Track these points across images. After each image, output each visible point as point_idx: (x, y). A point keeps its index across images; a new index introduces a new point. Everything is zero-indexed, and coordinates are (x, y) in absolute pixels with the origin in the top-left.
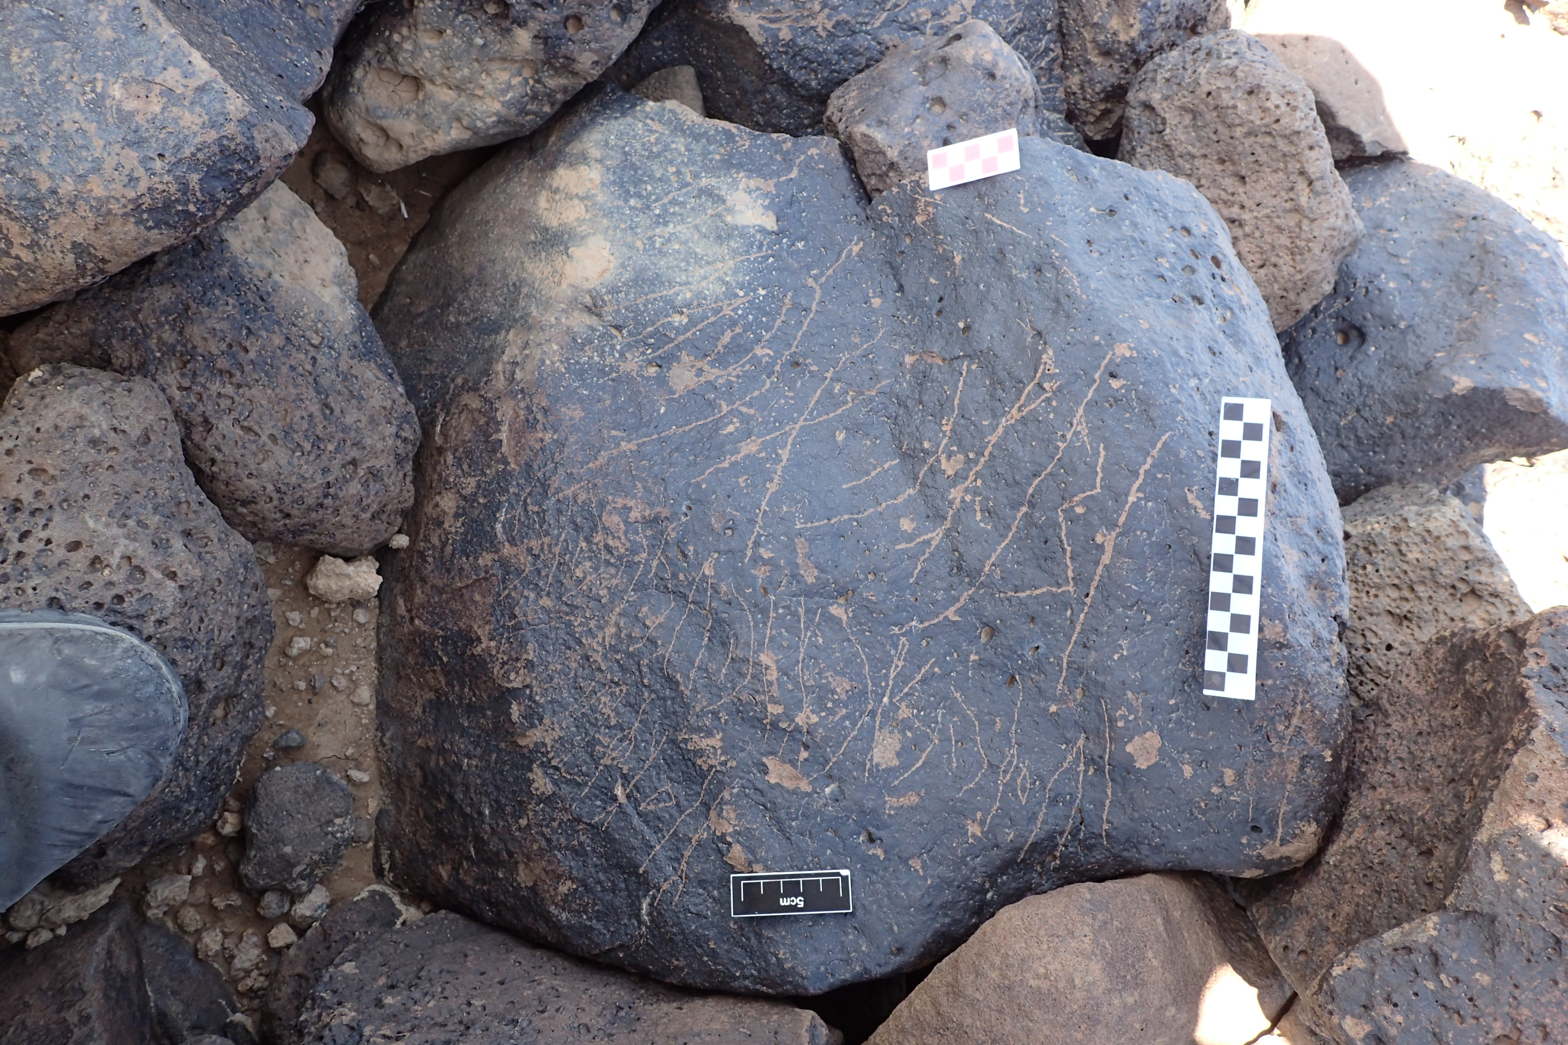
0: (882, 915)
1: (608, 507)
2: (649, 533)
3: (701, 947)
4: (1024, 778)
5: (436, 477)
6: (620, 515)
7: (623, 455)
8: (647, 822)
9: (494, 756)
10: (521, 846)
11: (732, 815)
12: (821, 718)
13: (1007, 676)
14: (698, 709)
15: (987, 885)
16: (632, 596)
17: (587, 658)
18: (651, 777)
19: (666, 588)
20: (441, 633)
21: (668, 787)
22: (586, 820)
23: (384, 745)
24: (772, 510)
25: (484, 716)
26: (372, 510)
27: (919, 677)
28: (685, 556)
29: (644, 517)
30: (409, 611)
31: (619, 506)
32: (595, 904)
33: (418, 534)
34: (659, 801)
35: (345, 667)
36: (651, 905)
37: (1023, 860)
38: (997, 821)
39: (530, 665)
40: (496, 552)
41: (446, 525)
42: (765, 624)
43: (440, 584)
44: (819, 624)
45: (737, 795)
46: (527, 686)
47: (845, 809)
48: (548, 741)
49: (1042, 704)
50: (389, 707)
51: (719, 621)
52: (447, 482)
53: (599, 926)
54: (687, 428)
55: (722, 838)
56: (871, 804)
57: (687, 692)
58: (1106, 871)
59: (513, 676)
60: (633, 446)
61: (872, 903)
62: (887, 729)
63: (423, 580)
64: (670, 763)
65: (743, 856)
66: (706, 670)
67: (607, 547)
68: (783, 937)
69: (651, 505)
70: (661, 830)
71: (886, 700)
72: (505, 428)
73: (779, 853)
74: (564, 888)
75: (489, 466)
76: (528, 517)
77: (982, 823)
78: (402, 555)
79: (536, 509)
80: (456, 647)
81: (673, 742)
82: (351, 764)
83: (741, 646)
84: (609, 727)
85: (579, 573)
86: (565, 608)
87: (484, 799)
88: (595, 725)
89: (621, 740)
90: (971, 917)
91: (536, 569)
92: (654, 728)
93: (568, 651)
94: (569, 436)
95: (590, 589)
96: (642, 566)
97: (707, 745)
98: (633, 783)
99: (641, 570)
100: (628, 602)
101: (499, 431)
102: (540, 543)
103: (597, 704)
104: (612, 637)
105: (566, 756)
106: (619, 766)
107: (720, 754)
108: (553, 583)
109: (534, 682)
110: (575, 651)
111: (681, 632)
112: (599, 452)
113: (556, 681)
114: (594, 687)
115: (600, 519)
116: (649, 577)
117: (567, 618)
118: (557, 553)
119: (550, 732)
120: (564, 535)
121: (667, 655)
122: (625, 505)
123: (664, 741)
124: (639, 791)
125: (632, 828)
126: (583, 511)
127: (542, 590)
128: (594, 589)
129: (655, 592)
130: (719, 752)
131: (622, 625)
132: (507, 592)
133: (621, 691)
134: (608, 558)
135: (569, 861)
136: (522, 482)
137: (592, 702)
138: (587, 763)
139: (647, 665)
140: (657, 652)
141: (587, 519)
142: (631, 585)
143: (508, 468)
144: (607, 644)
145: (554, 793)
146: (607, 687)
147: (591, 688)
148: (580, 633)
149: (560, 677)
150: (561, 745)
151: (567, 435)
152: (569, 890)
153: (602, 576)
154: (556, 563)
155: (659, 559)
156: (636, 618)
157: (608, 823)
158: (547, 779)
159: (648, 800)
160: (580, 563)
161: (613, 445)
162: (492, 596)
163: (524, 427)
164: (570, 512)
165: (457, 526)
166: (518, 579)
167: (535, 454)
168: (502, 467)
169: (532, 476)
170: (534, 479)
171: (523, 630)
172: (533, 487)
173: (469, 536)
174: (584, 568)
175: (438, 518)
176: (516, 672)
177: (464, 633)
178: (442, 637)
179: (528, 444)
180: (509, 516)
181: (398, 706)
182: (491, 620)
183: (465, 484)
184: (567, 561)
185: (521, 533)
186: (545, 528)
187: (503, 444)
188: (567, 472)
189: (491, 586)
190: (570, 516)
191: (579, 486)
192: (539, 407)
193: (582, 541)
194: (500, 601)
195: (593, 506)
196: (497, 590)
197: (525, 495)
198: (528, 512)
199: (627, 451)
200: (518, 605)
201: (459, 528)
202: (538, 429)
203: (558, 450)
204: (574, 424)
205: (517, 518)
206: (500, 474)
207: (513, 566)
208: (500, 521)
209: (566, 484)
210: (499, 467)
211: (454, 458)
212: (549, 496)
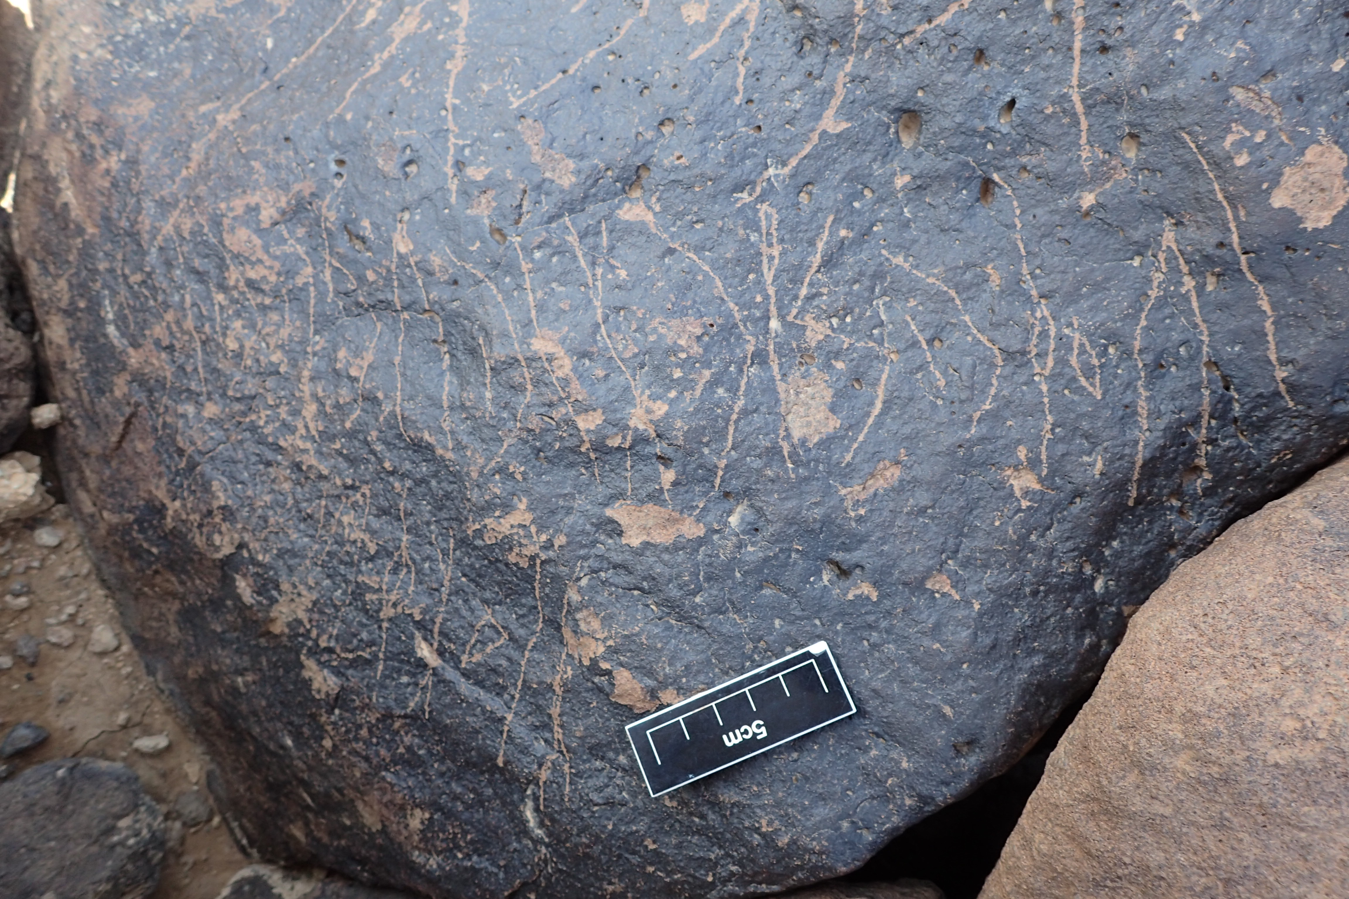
0: (914, 697)
1: (226, 221)
2: (301, 232)
3: (634, 853)
4: (1082, 351)
6: (247, 224)
7: (225, 133)
8: (480, 683)
9: (263, 661)
10: (343, 778)
11: (596, 624)
12: (671, 402)
13: (976, 185)
14: (474, 475)
15: (1088, 570)
16: (319, 342)
17: (297, 466)
18: (457, 610)
19: (359, 305)
20: (131, 517)
21: (487, 617)
22: (398, 712)
23: (163, 691)
24: (467, 101)
25: (227, 609)
27: (816, 260)
28: (363, 240)
29: (282, 211)
30: (94, 503)
31: (240, 211)
32: (465, 833)
33: (56, 393)
34: (484, 644)
35: (60, 611)
36: (537, 809)
37: (1138, 502)
38: (1061, 448)
39: (228, 513)
40: (124, 369)
41: (69, 364)
42: (520, 287)
43: (100, 449)
44: (612, 248)
45: (591, 587)
46: (240, 546)
47: (776, 539)
48: (302, 615)
49: (1063, 203)
50: (142, 639)
51: (452, 319)
52: (44, 303)
53: (483, 863)
54: (311, 50)
55: (594, 668)
56: (818, 513)
57: (450, 455)
58: (1311, 456)
59: (217, 539)
60: (235, 114)
61: (888, 680)
62: (796, 374)
63: (85, 454)
64: (476, 577)
65: (638, 686)
66: (463, 407)
67: (250, 284)
68: (758, 796)
69: (285, 187)
70: (504, 688)
71: (774, 324)
72: (65, 183)
73: (692, 657)
74: (416, 820)
75: (70, 250)
76: (136, 296)
77: (1033, 463)
79: (138, 277)
80: (153, 528)
81: (463, 542)
82: (136, 732)
83: (496, 341)
84: (371, 559)
85: (232, 345)
86: (237, 407)
87: (279, 725)
88: (351, 564)
89: (394, 571)
90: (1080, 637)
91: (179, 367)
92: (431, 532)
93: (270, 469)
94: (141, 145)
95: (258, 361)
96: (312, 289)
97: (512, 526)
98: (436, 630)
99: (312, 295)
100: (315, 354)
101: (58, 191)
102: (164, 324)
103: (340, 531)
104: (316, 418)
105: (333, 626)
106: (407, 612)
107: (537, 532)
108: (208, 376)
109: (247, 537)
110: (279, 464)
111: (404, 365)
112: (190, 146)
113: (272, 521)
114: (326, 507)
115: (224, 246)
116: (329, 300)
117: (248, 420)
118: (192, 328)
119: (297, 600)
120: (188, 297)
121: (398, 409)
122: (247, 206)
123: (452, 546)
124: (450, 640)
125: (462, 701)
126: (196, 245)
127: (199, 395)
128: (262, 358)
129: (346, 320)
130: (533, 529)
131: (321, 394)
132: (161, 420)
133: (363, 495)
134: (259, 300)
135: (405, 780)
136: (108, 247)
137: (334, 529)
138: (365, 626)
139: (378, 440)
140: (383, 411)
141: (207, 256)
142: (309, 325)
143: (87, 237)
144: (314, 433)
145: (342, 688)
146: (344, 500)
147: (323, 511)
148: (272, 434)
149: (276, 513)
150: (321, 612)
151: (137, 145)
152: (422, 823)
153: (264, 332)
154: (199, 344)
155: (331, 265)
156: (336, 372)
157: (429, 705)
158: (326, 671)
159: (468, 648)
160: (227, 328)
161: (206, 127)
162: (150, 435)
163: (84, 166)
164: (180, 257)
165: (78, 357)
166: (165, 393)
167: (108, 196)
168: (81, 240)
169: (117, 232)
170: (119, 234)
171: (200, 465)
172: (123, 247)
173: (93, 364)
174: (235, 333)
175: (59, 359)
176: (218, 532)
177: (150, 505)
178: (135, 521)
179: (96, 188)
180: (116, 308)
181: (152, 635)
182: (162, 469)
183: (59, 292)
184: (209, 334)
185: (138, 323)
186: (160, 300)
187: (71, 206)
188: (156, 199)
189: (144, 422)
190: (183, 263)
191: (178, 211)
192: (90, 125)
193: (217, 293)
194: (160, 438)
195: (206, 230)
196: (151, 423)
197: (120, 265)
198: (133, 288)
199: (228, 125)
200: (178, 431)
201: (81, 358)
202: (99, 158)
203: (133, 174)
204: (144, 125)
205: (125, 305)
206: (82, 252)
207: (151, 378)
208: (109, 320)
209: (160, 218)
210: (78, 242)
211: (38, 263)
212: (146, 248)
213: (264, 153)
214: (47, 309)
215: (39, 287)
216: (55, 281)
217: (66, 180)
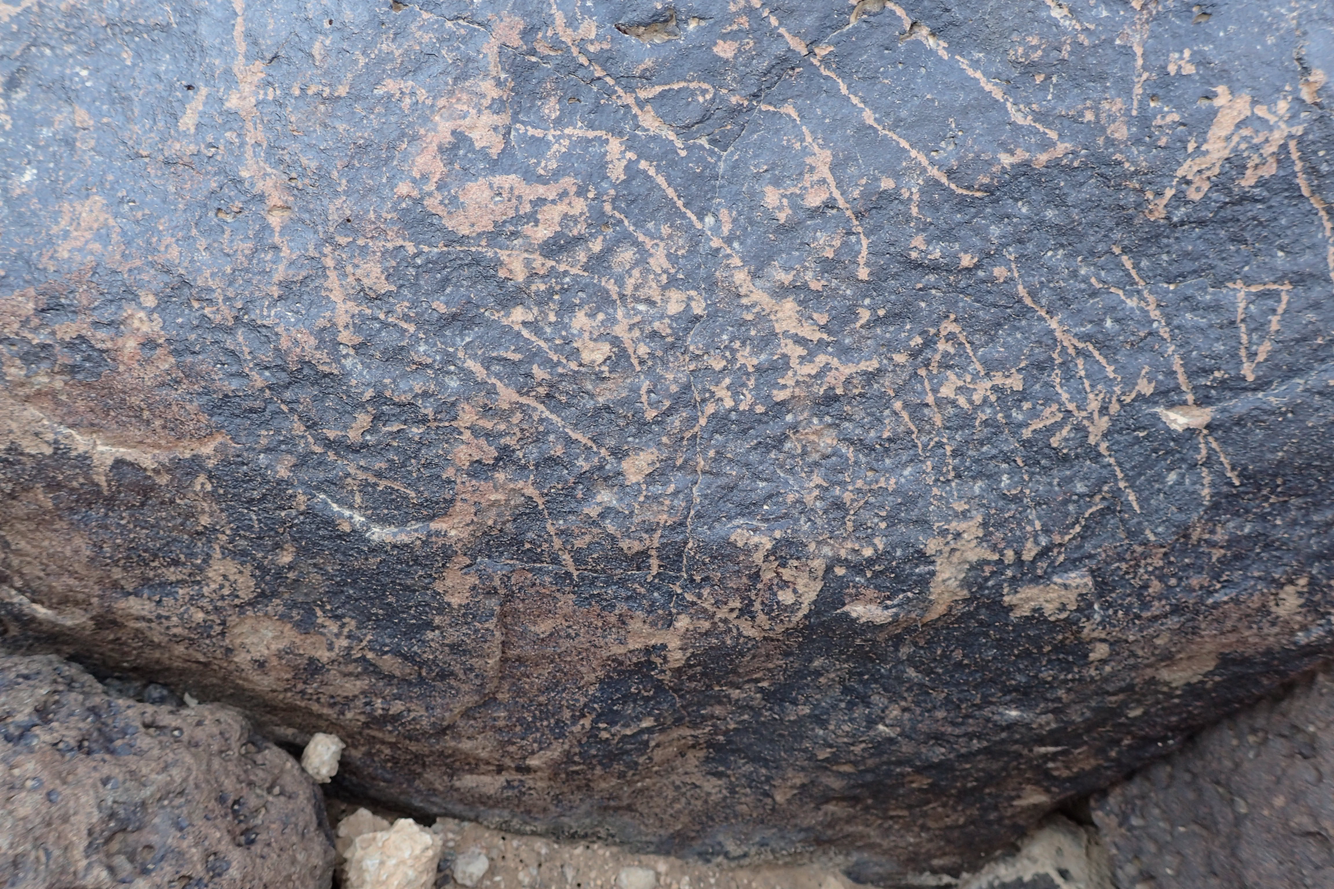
1: (432, 204)
2: (552, 106)
5: (180, 649)
6: (467, 174)
8: (1293, 372)
9: (911, 673)
10: (1135, 667)
14: (1120, 133)
17: (830, 399)
18: (1193, 328)
19: (736, 111)
20: (587, 722)
21: (1241, 292)
22: (1195, 517)
23: (745, 855)
25: (818, 673)
26: (224, 846)
29: (498, 106)
30: (500, 769)
31: (438, 168)
33: (319, 716)
34: (1262, 326)
39: (783, 549)
40: (447, 556)
41: (324, 655)
43: (470, 700)
46: (829, 569)
50: (672, 837)
52: (204, 629)
57: (1062, 148)
59: (786, 597)
60: (250, 75)
63: (442, 731)
64: (1193, 265)
66: (1030, 69)
67: (552, 248)
75: (190, 514)
76: (380, 449)
78: (356, 754)
79: (363, 419)
80: (634, 698)
81: (1151, 238)
84: (1023, 396)
85: (595, 354)
86: (675, 422)
87: (987, 712)
88: (998, 432)
89: (1068, 375)
91: (537, 465)
92: (1085, 280)
93: (788, 446)
94: (160, 259)
95: (654, 334)
96: (643, 165)
97: (1228, 139)
98: (1182, 378)
99: (652, 172)
100: (729, 241)
101: (84, 461)
102: (467, 435)
103: (951, 410)
104: (804, 317)
105: (1031, 523)
106: (1128, 400)
107: (1269, 110)
108: (594, 431)
109: (827, 551)
110: (795, 427)
111: (883, 112)
112: (237, 182)
113: (847, 497)
114: (906, 406)
115: (462, 240)
116: (683, 153)
117: (703, 422)
118: (515, 397)
119: (959, 545)
120: (470, 364)
121: (934, 172)
122: (441, 150)
123: (1128, 264)
124: (1207, 371)
125: (1283, 414)
126: (415, 285)
127: (601, 468)
128: (656, 325)
129: (730, 154)
130: (1261, 111)
131: (786, 278)
132: (566, 557)
133: (951, 337)
134: (582, 257)
135: (1246, 578)
136: (265, 437)
137: (938, 420)
138: (1075, 476)
139: (928, 243)
140: (910, 199)
141: (446, 281)
142: (683, 216)
143: (210, 464)
144: (816, 336)
145: (1092, 571)
146: (922, 372)
147: (905, 415)
148: (757, 399)
149: (842, 484)
150: (999, 525)
151: (152, 264)
152: (1300, 594)
153: (628, 291)
154: (541, 407)
155: (641, 104)
156: (785, 230)
157: (1233, 469)
158: (1056, 579)
159: (1243, 353)
160: (567, 342)
161: (228, 134)
162: (558, 595)
163: (90, 386)
164: (405, 326)
165: (336, 630)
166: (544, 520)
167: (187, 377)
168: (202, 478)
169: (258, 404)
170: (267, 401)
171: (686, 543)
172: (292, 410)
173: (374, 611)
174: (586, 335)
175: (296, 668)
176: (781, 588)
177: (615, 676)
178: (595, 721)
179: (151, 389)
180: (358, 499)
181: (685, 819)
182: (617, 612)
183: (222, 587)
184: (547, 377)
185: (418, 479)
186: (429, 411)
187: (129, 458)
188: (276, 296)
189: (532, 591)
190: (418, 329)
191: (332, 275)
192: (35, 322)
193: (508, 315)
194: (582, 579)
195: (411, 248)
196: (547, 579)
197: (311, 439)
198: (365, 445)
199: (261, 97)
200: (613, 538)
201: (343, 626)
202: (109, 345)
203: (196, 305)
204: (124, 233)
205: (372, 480)
206: (221, 491)
207: (504, 523)
208: (362, 525)
209: (314, 311)
210: (198, 488)
211: (137, 593)
212: (336, 372)
213: (382, 60)
214: (218, 629)
215: (175, 619)
216: (199, 583)
217: (78, 437)
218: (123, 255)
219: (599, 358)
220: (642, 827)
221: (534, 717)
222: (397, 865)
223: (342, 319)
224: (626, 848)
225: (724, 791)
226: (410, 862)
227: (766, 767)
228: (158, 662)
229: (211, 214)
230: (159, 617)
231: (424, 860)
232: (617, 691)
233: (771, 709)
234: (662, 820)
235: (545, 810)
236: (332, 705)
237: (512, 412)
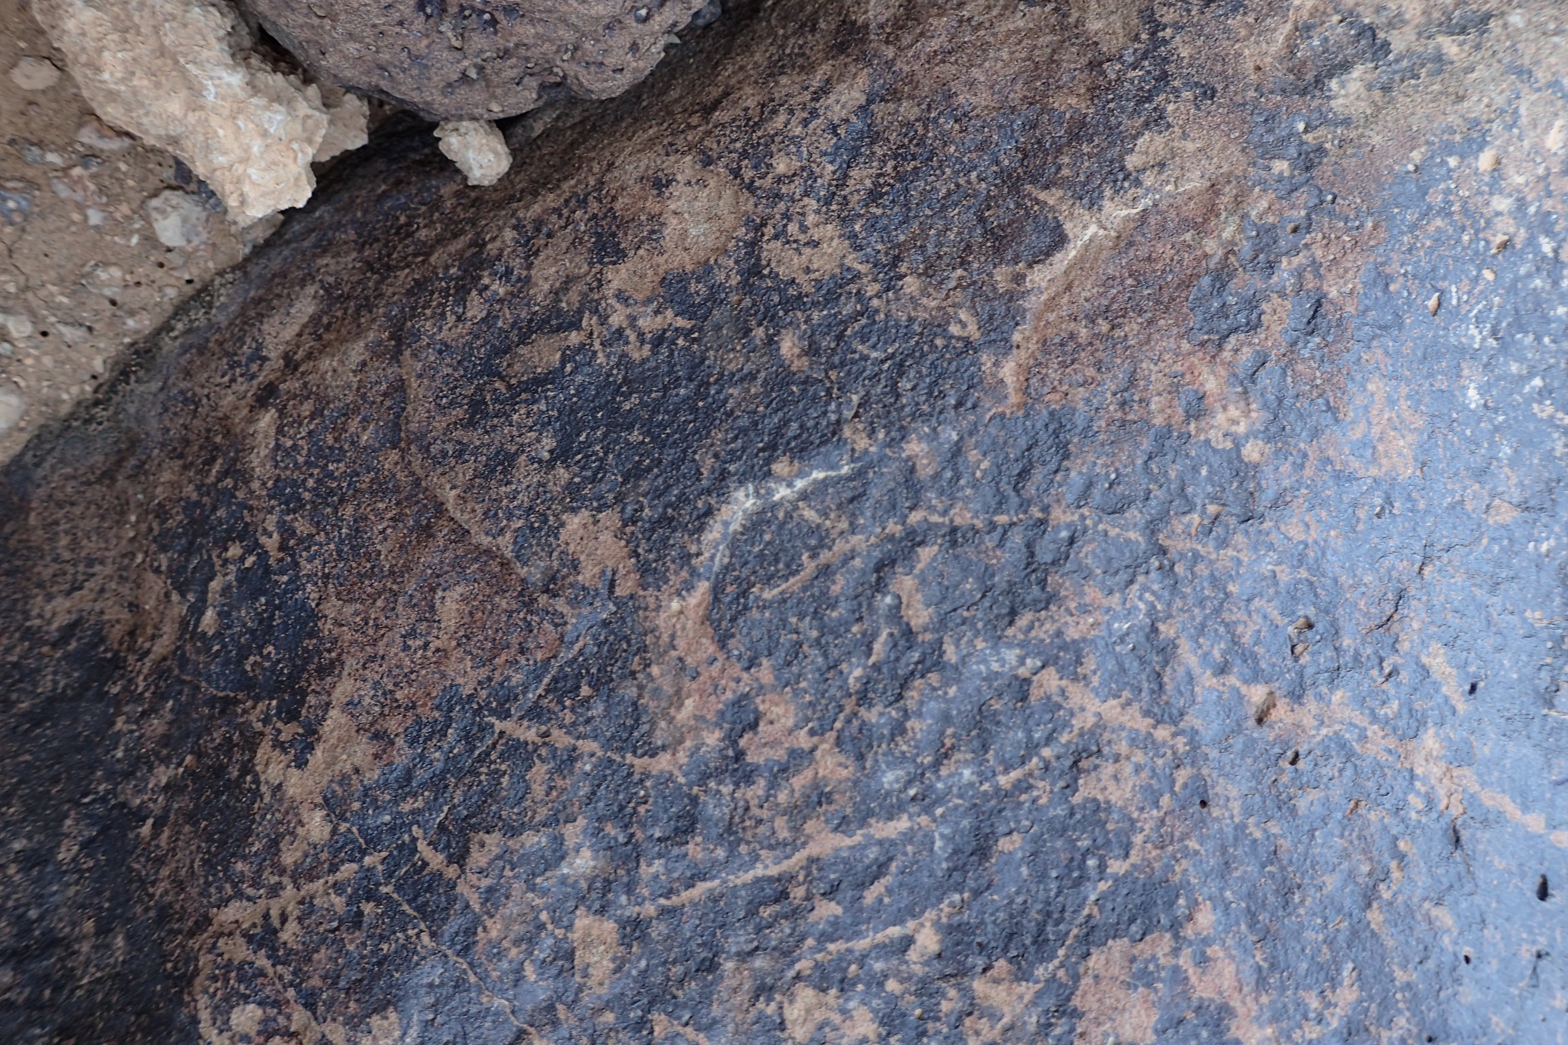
5: (750, 99)
20: (271, 543)
25: (104, 930)
30: (290, 364)
33: (534, 191)
41: (617, 278)
52: (759, 156)
63: (400, 337)
75: (933, 272)
76: (862, 603)
78: (447, 190)
80: (258, 639)
91: (694, 801)
94: (1297, 505)
102: (803, 740)
118: (812, 850)
120: (902, 825)
122: (1225, 1011)
127: (629, 889)
132: (531, 734)
136: (979, 462)
141: (1040, 879)
143: (986, 359)
151: (1296, 490)
154: (774, 871)
160: (845, 985)
161: (1395, 705)
162: (484, 673)
163: (1186, 284)
164: (1014, 775)
165: (641, 322)
166: (607, 745)
167: (1123, 423)
168: (972, 330)
169: (1030, 489)
170: (1025, 505)
171: (433, 935)
172: (992, 526)
173: (635, 399)
174: (836, 1018)
175: (624, 224)
176: (265, 1021)
177: (310, 643)
178: (264, 555)
179: (1135, 362)
180: (810, 514)
181: (38, 537)
182: (400, 742)
183: (804, 229)
184: (812, 917)
185: (784, 622)
186: (872, 715)
187: (1058, 256)
188: (1162, 627)
189: (514, 639)
190: (997, 789)
191: (1143, 724)
192: (1310, 283)
193: (936, 924)
194: (485, 728)
195: (1117, 867)
196: (517, 678)
197: (935, 518)
198: (880, 586)
199: (1418, 784)
200: (513, 831)
201: (641, 335)
202: (1226, 355)
203: (1212, 509)
204: (1351, 478)
205: (825, 556)
206: (939, 342)
207: (641, 687)
208: (770, 492)
209: (1111, 665)
210: (963, 315)
211: (863, 109)
212: (1010, 632)
214: (748, 174)
215: (798, 131)
216: (828, 203)
217: (1124, 213)
218: (1328, 461)
219: (793, 1013)
220: (68, 470)
221: (330, 475)
222: (247, 150)
223: (1077, 695)
224: (56, 426)
225: (37, 622)
226: (239, 169)
227: (26, 715)
228: (747, 48)
229: (1311, 612)
230: (814, 114)
231: (228, 188)
232: (285, 627)
233: (104, 800)
234: (60, 505)
235: (188, 374)
236: (539, 224)
237: (796, 830)
